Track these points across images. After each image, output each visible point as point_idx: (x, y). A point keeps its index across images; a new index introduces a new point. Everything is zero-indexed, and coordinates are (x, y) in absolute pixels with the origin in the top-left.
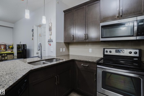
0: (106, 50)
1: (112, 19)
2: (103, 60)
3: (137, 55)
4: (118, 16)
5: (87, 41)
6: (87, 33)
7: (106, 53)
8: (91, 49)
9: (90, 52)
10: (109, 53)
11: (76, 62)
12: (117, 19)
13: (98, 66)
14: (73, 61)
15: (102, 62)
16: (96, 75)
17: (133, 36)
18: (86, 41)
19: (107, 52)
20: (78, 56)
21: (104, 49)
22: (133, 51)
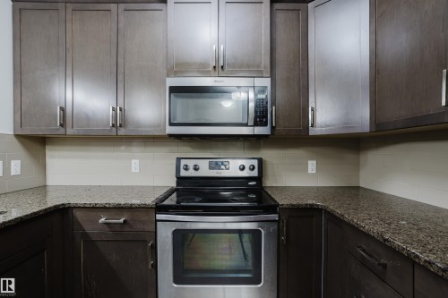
0: (183, 162)
1: (198, 72)
2: (175, 194)
3: (255, 173)
4: (215, 67)
5: (122, 132)
6: (121, 104)
7: (183, 173)
8: (137, 161)
9: (133, 170)
10: (191, 173)
11: (78, 214)
12: (212, 72)
13: (159, 217)
15: (172, 200)
16: (154, 247)
17: (246, 125)
18: (118, 135)
19: (186, 168)
20: (88, 189)
21: (179, 160)
22: (247, 163)
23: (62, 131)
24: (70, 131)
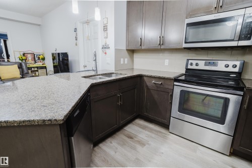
0: (190, 61)
2: (184, 76)
3: (236, 70)
4: (216, 8)
5: (162, 47)
6: (163, 35)
7: (189, 67)
8: (168, 60)
9: (166, 64)
10: (194, 67)
11: (145, 78)
12: (214, 11)
13: (175, 83)
14: (140, 77)
15: (183, 78)
16: (172, 96)
17: (233, 40)
19: (191, 64)
20: (148, 71)
21: (188, 60)
22: (231, 63)
23: (140, 48)
24: (143, 48)
